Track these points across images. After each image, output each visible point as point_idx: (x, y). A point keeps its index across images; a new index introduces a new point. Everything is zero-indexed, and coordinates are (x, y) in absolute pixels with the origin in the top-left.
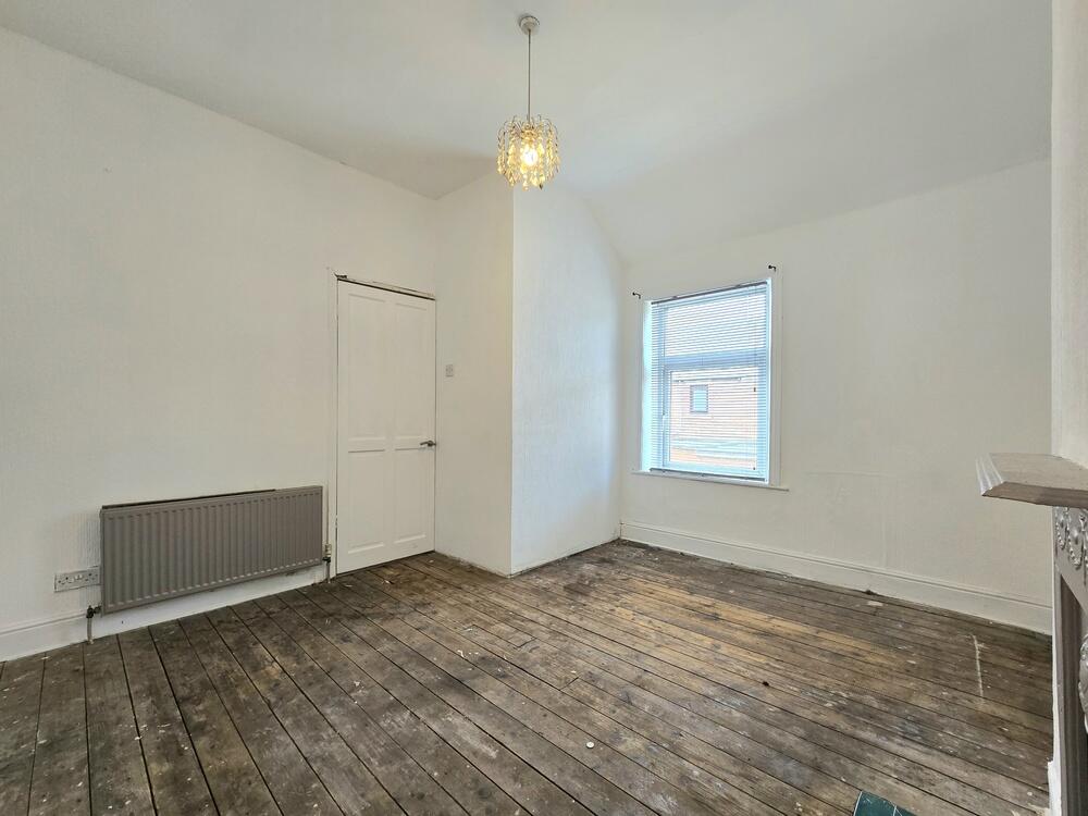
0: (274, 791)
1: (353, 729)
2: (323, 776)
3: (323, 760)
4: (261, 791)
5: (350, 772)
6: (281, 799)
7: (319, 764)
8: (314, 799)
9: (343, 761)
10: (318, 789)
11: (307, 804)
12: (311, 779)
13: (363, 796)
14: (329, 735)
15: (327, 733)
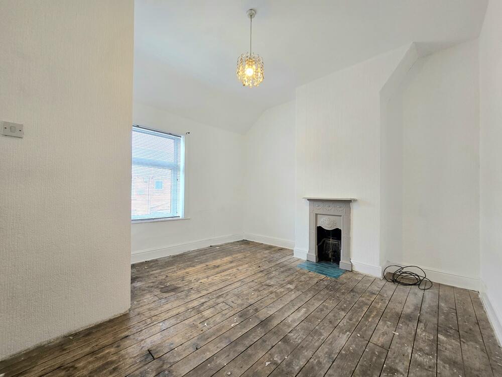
0: (355, 366)
1: (307, 351)
2: (338, 351)
3: (330, 355)
4: (358, 371)
5: (331, 344)
6: (356, 361)
7: (333, 355)
8: (349, 350)
9: (327, 348)
10: (345, 350)
11: (352, 351)
12: (342, 355)
13: (339, 336)
14: (315, 360)
15: (314, 361)
